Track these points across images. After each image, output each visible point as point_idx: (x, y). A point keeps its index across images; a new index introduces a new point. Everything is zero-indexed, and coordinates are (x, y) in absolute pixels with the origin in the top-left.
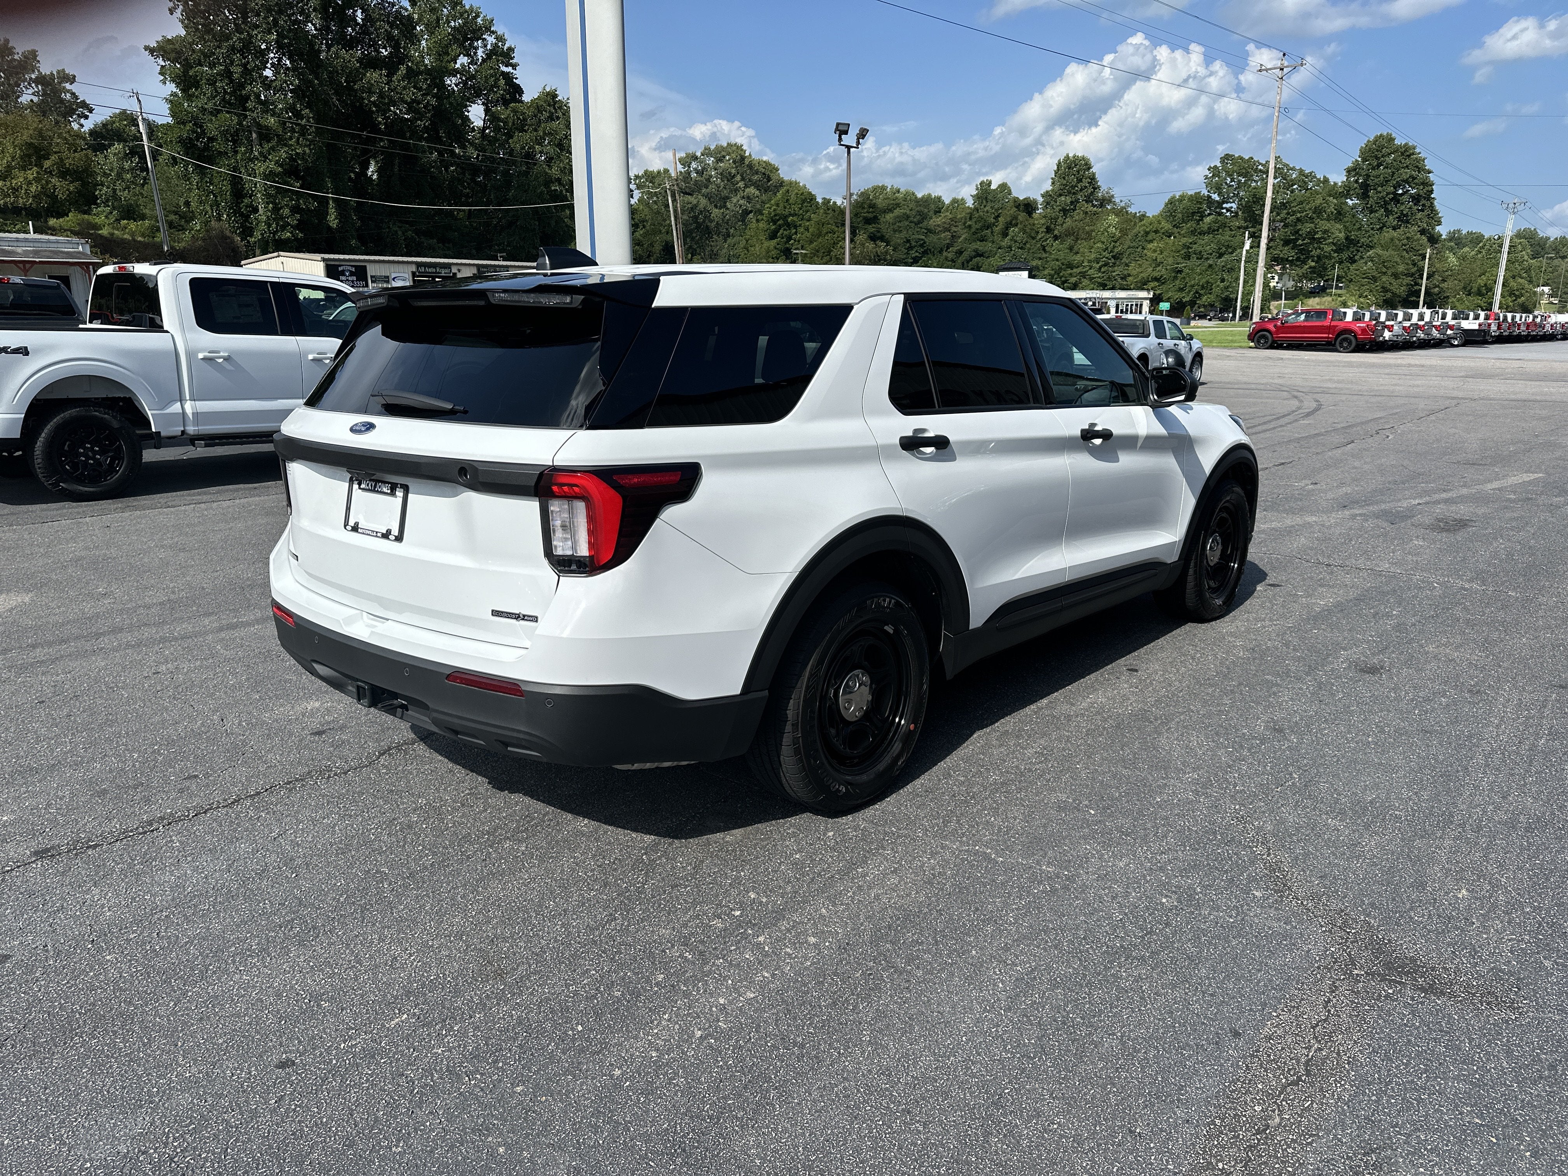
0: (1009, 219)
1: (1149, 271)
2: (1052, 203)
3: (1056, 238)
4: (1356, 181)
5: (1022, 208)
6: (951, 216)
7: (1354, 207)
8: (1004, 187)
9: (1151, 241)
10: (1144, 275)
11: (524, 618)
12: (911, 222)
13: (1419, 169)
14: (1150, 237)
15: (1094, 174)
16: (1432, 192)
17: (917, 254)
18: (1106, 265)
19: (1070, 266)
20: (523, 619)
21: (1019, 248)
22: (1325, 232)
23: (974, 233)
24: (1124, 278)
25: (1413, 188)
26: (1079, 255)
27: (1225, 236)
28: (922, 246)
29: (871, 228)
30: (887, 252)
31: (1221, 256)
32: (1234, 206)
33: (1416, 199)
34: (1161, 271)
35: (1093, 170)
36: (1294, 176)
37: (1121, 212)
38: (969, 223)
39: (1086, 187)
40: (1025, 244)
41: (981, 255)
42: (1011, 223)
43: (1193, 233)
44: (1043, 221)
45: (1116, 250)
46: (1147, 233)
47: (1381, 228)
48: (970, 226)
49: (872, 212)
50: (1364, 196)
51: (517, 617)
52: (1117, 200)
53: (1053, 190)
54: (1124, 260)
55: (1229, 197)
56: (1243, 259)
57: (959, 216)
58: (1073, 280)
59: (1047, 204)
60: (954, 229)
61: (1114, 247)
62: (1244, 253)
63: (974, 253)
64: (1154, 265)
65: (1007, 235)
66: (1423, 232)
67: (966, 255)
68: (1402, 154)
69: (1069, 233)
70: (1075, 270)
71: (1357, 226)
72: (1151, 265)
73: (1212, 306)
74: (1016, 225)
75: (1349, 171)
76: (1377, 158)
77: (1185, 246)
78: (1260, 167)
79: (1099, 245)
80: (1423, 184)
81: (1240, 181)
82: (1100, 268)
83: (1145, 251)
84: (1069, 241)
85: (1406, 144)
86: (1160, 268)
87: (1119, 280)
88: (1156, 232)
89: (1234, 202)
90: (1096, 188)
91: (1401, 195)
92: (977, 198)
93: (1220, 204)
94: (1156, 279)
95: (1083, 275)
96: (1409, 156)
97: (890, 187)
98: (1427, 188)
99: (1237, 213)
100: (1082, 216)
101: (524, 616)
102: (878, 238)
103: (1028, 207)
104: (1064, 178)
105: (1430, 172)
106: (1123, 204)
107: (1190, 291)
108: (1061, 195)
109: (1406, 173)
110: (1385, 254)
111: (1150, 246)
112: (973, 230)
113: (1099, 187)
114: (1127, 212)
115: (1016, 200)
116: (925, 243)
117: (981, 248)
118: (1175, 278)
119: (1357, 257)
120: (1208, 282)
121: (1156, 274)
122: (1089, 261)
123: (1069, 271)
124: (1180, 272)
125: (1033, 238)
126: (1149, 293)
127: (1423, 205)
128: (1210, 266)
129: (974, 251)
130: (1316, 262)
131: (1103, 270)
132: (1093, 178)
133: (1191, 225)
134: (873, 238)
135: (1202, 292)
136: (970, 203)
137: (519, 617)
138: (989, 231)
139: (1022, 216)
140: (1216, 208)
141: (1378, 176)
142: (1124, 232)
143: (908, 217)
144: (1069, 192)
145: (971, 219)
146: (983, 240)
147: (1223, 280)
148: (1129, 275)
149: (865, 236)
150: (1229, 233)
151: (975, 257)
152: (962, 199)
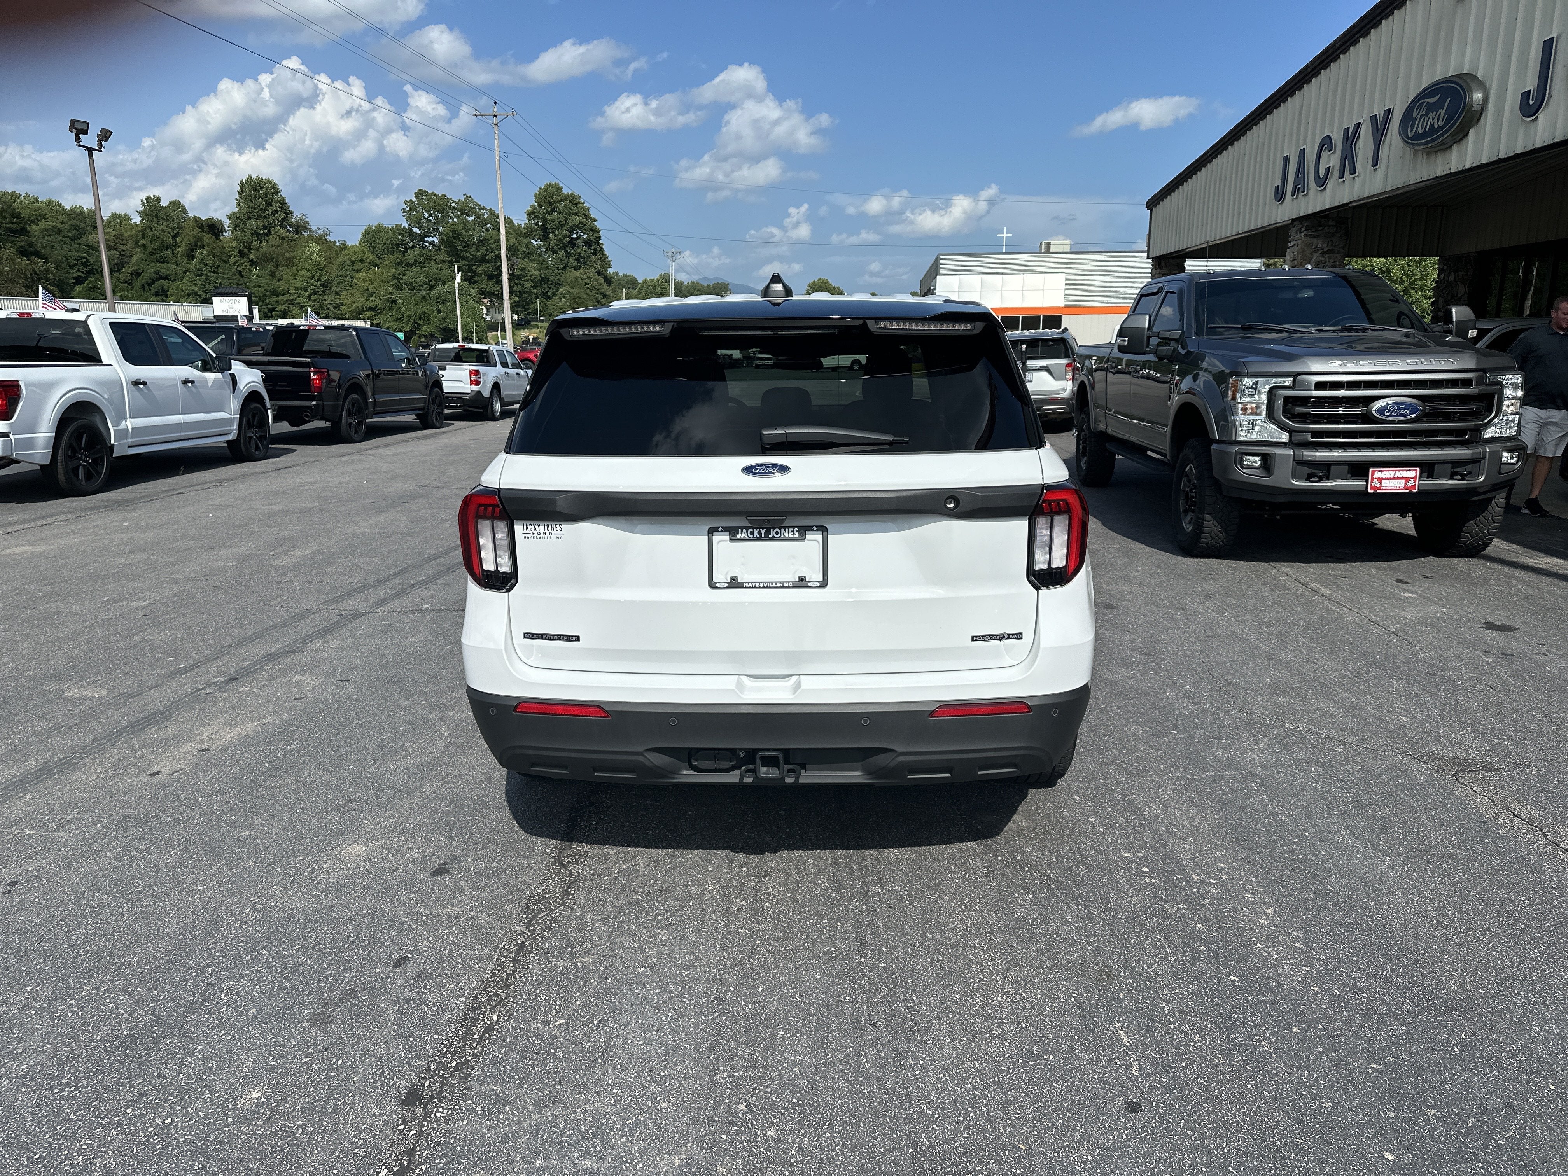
0: (192, 240)
1: (362, 302)
2: (242, 226)
3: (253, 263)
4: (537, 224)
5: (205, 229)
6: (114, 233)
7: (539, 247)
8: (176, 204)
9: (358, 271)
10: (359, 305)
11: (1009, 637)
12: (64, 237)
13: (587, 217)
14: (356, 267)
15: (284, 199)
16: (599, 238)
17: (80, 274)
18: (315, 293)
19: (275, 293)
20: (1008, 639)
21: (210, 272)
22: (523, 269)
23: (151, 254)
24: (337, 307)
25: (584, 234)
26: (283, 283)
27: (432, 269)
28: (85, 264)
29: (21, 241)
30: (47, 270)
31: (432, 288)
32: (436, 240)
33: (588, 243)
34: (374, 301)
35: (282, 194)
36: (486, 216)
37: (321, 240)
38: (143, 242)
39: (277, 212)
40: (217, 268)
41: (165, 278)
42: (196, 245)
43: (400, 264)
44: (234, 244)
45: (324, 279)
46: (353, 262)
47: (565, 268)
48: (144, 246)
49: (18, 223)
50: (545, 237)
51: (1002, 637)
52: (314, 228)
53: (240, 212)
54: (334, 288)
55: (429, 231)
56: (457, 291)
57: (126, 235)
58: (281, 308)
59: (235, 227)
60: (122, 247)
61: (321, 275)
62: (457, 286)
63: (156, 276)
64: (366, 295)
65: (193, 258)
66: (599, 273)
67: (145, 277)
68: (571, 202)
69: (267, 259)
70: (281, 298)
71: (545, 265)
72: (363, 294)
73: (432, 335)
74: (203, 247)
75: (529, 214)
76: (550, 204)
77: (394, 277)
78: (453, 205)
79: (304, 272)
80: (591, 230)
81: (437, 217)
82: (310, 296)
83: (355, 280)
84: (270, 267)
85: (572, 194)
86: (373, 298)
87: (332, 309)
88: (362, 261)
89: (435, 236)
90: (288, 213)
91: (576, 239)
92: (144, 214)
93: (422, 238)
94: (370, 309)
95: (292, 303)
96: (576, 205)
97: (23, 195)
98: (596, 234)
99: (439, 247)
100: (278, 241)
101: (1009, 635)
102: (32, 254)
103: (213, 228)
104: (251, 201)
105: (595, 221)
106: (321, 232)
107: (409, 321)
108: (249, 218)
109: (578, 220)
110: (575, 291)
111: (359, 275)
112: (149, 250)
113: (291, 213)
114: (326, 240)
115: (197, 220)
116: (88, 261)
117: (163, 271)
118: (390, 308)
119: (549, 294)
120: (424, 313)
121: (369, 304)
122: (297, 289)
123: (276, 299)
124: (395, 301)
125: (226, 262)
126: (366, 323)
127: (595, 249)
128: (424, 297)
129: (155, 273)
130: (519, 297)
131: (313, 298)
132: (283, 203)
133: (397, 256)
134: (23, 252)
135: (421, 322)
136: (136, 219)
137: (1004, 637)
138: (169, 252)
139: (208, 238)
140: (419, 241)
141: (553, 220)
142: (329, 260)
143: (59, 231)
144: (259, 217)
145: (143, 237)
146: (163, 261)
147: (439, 312)
148: (342, 304)
149: (13, 250)
150: (436, 266)
151: (158, 280)
152: (126, 215)
